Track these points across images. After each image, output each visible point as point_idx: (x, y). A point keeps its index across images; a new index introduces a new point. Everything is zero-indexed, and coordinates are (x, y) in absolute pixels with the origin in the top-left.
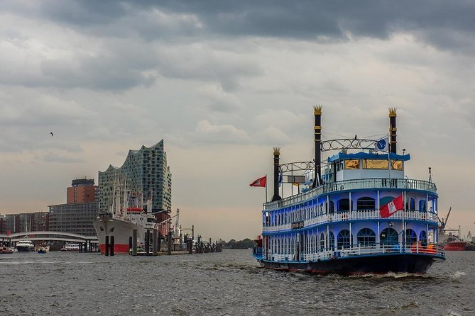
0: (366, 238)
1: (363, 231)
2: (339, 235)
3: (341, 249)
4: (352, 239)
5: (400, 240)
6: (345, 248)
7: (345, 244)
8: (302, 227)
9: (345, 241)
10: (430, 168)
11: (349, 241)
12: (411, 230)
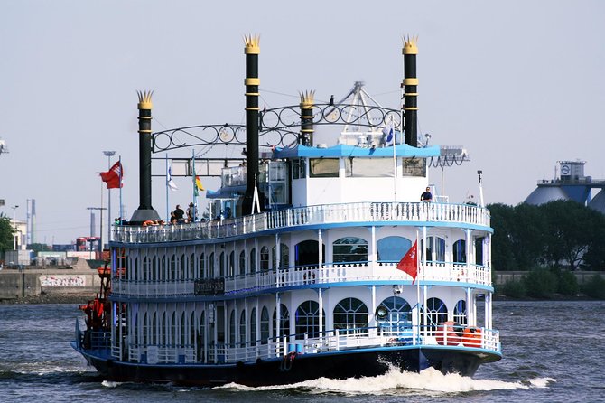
0: (351, 316)
1: (345, 303)
2: (299, 311)
3: (303, 338)
4: (324, 319)
5: (415, 320)
6: (310, 336)
7: (310, 329)
8: (223, 292)
9: (310, 323)
10: (480, 172)
11: (317, 323)
12: (437, 300)
